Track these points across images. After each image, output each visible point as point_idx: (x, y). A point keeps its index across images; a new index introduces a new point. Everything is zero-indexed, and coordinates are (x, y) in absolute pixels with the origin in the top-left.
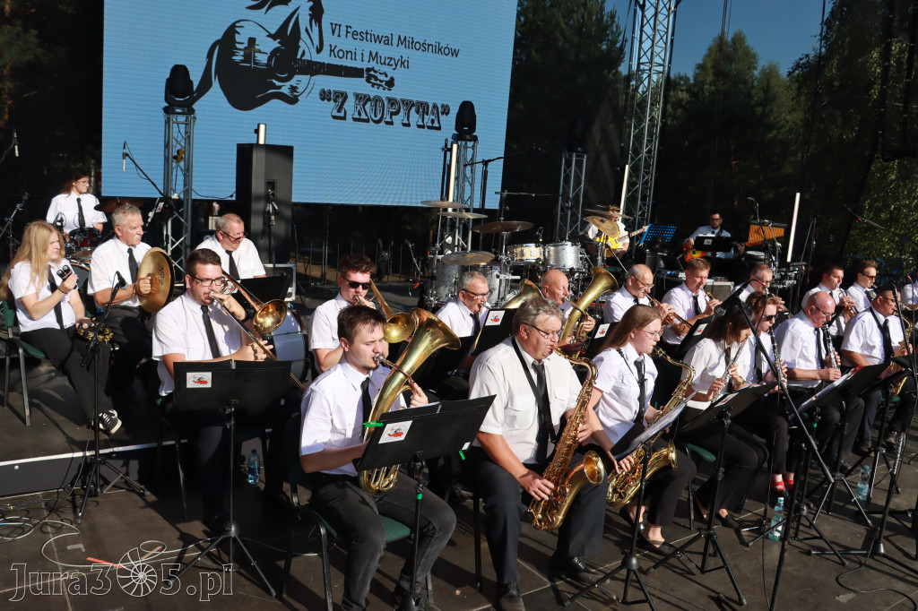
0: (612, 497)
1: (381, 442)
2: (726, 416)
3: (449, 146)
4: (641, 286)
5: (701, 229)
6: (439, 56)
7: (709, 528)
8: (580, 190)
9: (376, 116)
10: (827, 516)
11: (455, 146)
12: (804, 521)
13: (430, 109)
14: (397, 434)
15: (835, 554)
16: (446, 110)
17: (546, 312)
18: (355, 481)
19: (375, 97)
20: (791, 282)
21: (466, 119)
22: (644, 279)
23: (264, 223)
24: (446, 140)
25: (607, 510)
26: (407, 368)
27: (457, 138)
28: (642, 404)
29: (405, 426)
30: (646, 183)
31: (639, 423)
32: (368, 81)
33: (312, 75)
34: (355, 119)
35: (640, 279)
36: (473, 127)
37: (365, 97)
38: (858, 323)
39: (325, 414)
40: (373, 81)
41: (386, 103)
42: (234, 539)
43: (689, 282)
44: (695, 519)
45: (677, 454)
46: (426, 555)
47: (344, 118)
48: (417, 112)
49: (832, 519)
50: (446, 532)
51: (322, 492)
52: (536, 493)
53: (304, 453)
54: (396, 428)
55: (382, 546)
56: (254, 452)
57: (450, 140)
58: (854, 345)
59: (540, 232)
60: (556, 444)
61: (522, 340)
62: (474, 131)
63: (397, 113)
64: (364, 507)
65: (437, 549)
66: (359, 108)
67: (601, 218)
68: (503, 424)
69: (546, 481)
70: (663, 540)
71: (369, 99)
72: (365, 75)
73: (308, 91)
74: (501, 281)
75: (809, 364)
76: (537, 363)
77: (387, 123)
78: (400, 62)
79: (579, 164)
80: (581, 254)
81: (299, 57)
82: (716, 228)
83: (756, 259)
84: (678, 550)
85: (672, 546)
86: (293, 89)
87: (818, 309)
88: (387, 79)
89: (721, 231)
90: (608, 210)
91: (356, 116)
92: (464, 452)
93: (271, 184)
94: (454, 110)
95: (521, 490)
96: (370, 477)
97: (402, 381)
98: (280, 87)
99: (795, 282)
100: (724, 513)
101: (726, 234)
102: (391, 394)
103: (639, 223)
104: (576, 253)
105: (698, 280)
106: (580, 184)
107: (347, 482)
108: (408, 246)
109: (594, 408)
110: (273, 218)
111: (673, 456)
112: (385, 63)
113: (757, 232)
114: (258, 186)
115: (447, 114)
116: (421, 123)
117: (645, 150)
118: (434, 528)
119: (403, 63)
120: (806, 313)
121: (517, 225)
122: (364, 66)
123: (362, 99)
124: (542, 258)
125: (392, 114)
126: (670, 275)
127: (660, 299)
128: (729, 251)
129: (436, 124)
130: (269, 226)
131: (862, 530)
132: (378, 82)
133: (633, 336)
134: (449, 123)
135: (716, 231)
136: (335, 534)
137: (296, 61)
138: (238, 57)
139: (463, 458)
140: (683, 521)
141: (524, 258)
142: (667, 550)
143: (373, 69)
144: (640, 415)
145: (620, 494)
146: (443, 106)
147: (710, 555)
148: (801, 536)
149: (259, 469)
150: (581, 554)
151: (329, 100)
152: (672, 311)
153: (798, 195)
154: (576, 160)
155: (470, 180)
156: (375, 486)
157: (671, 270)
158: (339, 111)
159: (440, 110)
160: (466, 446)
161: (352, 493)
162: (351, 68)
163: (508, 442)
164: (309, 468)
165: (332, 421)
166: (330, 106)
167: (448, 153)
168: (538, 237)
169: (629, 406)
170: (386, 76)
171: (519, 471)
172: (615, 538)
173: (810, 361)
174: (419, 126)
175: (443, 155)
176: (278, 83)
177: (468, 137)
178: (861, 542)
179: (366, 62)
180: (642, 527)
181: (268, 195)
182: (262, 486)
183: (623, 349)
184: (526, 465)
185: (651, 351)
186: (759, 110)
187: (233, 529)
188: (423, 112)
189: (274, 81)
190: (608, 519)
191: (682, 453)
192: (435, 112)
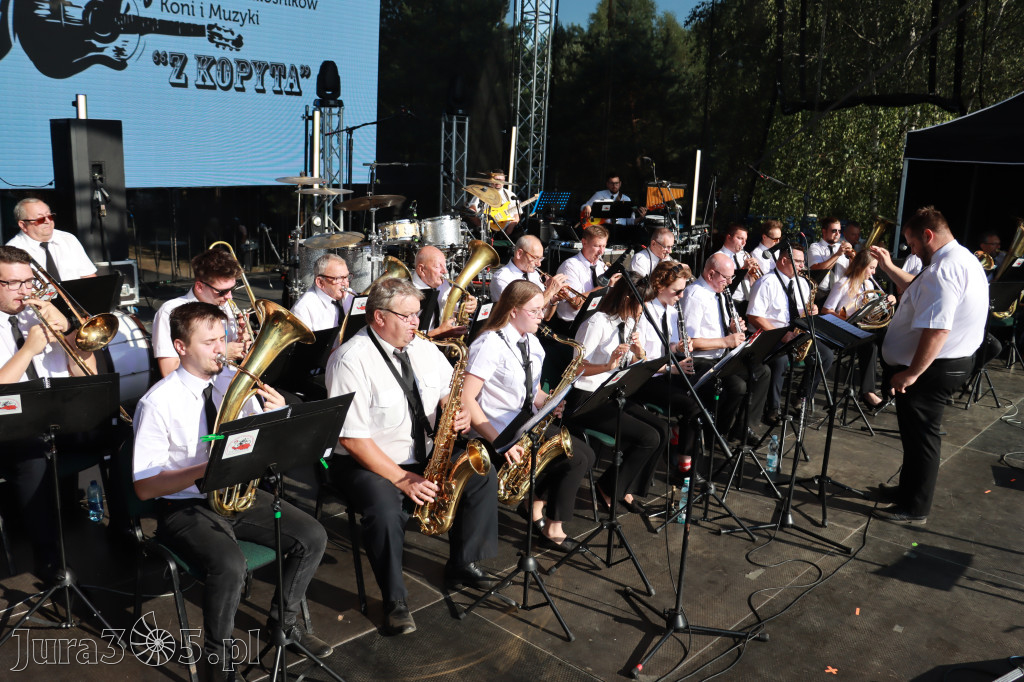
0: (505, 494)
1: (225, 457)
2: (620, 396)
3: (310, 114)
4: (531, 259)
5: (599, 194)
6: (294, 9)
7: (611, 518)
8: (463, 157)
9: (223, 82)
10: (737, 493)
11: (317, 114)
12: (712, 500)
13: (288, 70)
14: (242, 446)
15: (745, 531)
16: (306, 73)
17: (401, 292)
18: (206, 503)
19: (221, 59)
20: (694, 246)
21: (329, 82)
22: (533, 251)
23: (93, 215)
24: (307, 106)
25: (499, 507)
26: (253, 369)
27: (319, 104)
28: (529, 390)
29: (251, 436)
30: (537, 147)
31: (527, 410)
32: (211, 40)
33: (141, 34)
34: (199, 87)
35: (529, 251)
36: (337, 90)
37: (209, 59)
38: (763, 287)
39: (160, 431)
40: (216, 39)
41: (234, 65)
42: (70, 588)
43: (587, 251)
44: (599, 510)
45: (572, 440)
46: (296, 579)
47: (185, 85)
48: (273, 75)
49: (742, 495)
50: (317, 550)
51: (169, 521)
52: (418, 497)
53: (137, 478)
54: (240, 440)
55: (243, 576)
56: (93, 483)
57: (312, 107)
58: (759, 309)
59: (414, 206)
60: (433, 438)
61: (378, 327)
62: (339, 95)
63: (248, 77)
64: (218, 534)
65: (309, 570)
66: (202, 72)
67: (482, 187)
68: (370, 426)
69: (427, 482)
70: (564, 536)
71: (214, 62)
72: (207, 33)
73: (137, 54)
74: (373, 263)
75: (712, 332)
76: (399, 351)
77: (238, 89)
78: (248, 17)
79: (461, 128)
80: (462, 227)
81: (122, 12)
82: (614, 193)
83: (656, 223)
84: (580, 544)
85: (575, 541)
86: (119, 51)
87: (718, 273)
88: (234, 37)
89: (620, 196)
90: (490, 177)
91: (200, 82)
92: (327, 460)
93: (97, 167)
94: (315, 72)
95: (402, 497)
96: (221, 497)
97: (249, 384)
98: (102, 49)
99: (699, 247)
100: (629, 498)
101: (626, 198)
102: (236, 400)
103: (532, 190)
104: (456, 226)
105: (597, 249)
106: (464, 151)
107: (198, 507)
108: (264, 230)
109: (477, 399)
110: (103, 207)
111: (567, 443)
112: (229, 19)
113: (655, 194)
114: (81, 171)
115: (308, 76)
116: (278, 89)
117: (534, 110)
118: (302, 547)
119: (252, 18)
120: (705, 278)
121: (389, 199)
122: (205, 22)
123: (206, 62)
124: (418, 235)
125: (243, 79)
126: (565, 246)
127: (553, 273)
128: (630, 217)
129: (296, 89)
130: (100, 218)
131: (771, 503)
132: (223, 41)
133: (514, 315)
134: (309, 86)
135: (615, 196)
136: (187, 569)
137: (120, 17)
138: (43, 12)
139: (326, 467)
140: (587, 513)
141: (398, 236)
142: (569, 546)
143: (215, 26)
144: (528, 402)
145: (513, 490)
146: (302, 67)
147: (615, 546)
148: (711, 516)
149: (101, 503)
150: (477, 559)
151: (165, 64)
152: (565, 285)
153: (699, 152)
154: (457, 124)
155: (338, 151)
156: (228, 507)
157: (566, 241)
158: (178, 77)
159: (299, 71)
160: (328, 453)
161: (203, 519)
162: (189, 25)
163: (379, 444)
164: (145, 495)
165: (169, 439)
166: (168, 71)
167: (310, 122)
168: (412, 211)
169: (514, 392)
170: (233, 33)
171: (397, 475)
172: (513, 539)
173: (713, 329)
174: (276, 92)
175: (304, 122)
176: (99, 45)
177: (332, 102)
178: (771, 515)
179: (206, 17)
180: (542, 524)
181: (94, 180)
182: (106, 522)
183: (503, 330)
184: (403, 467)
185: (536, 330)
186: (659, 63)
187: (68, 577)
188: (280, 75)
189: (95, 42)
190: (502, 518)
191: (577, 440)
192: (294, 75)
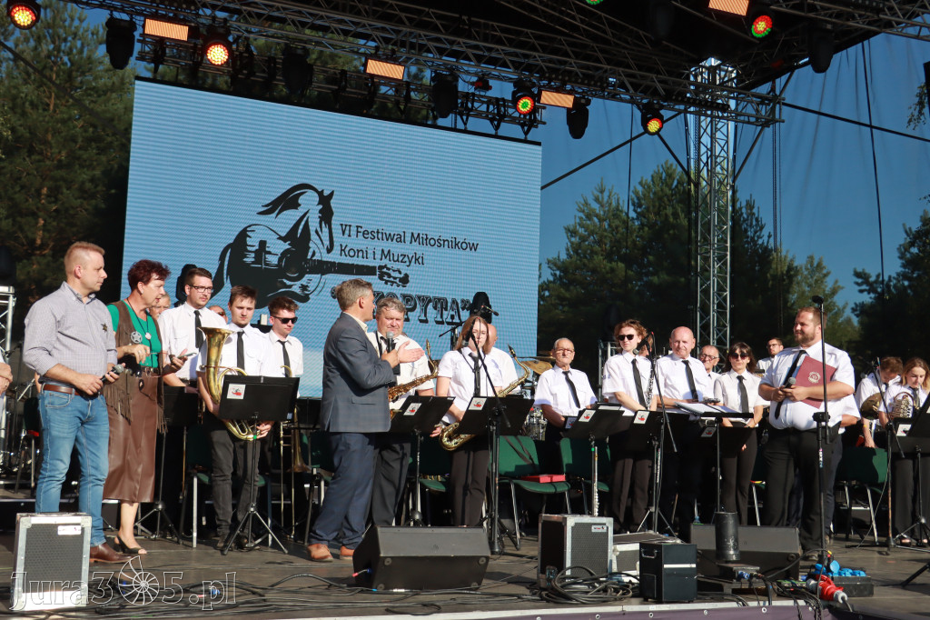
6: (456, 251)
13: (449, 305)
16: (466, 306)
19: (389, 294)
32: (381, 278)
33: (323, 274)
37: (378, 294)
40: (386, 278)
48: (435, 308)
63: (413, 309)
72: (378, 273)
73: (319, 289)
78: (414, 260)
81: (309, 257)
86: (304, 288)
88: (402, 276)
98: (290, 286)
112: (398, 260)
115: (468, 309)
116: (440, 319)
119: (418, 260)
122: (376, 263)
129: (456, 320)
132: (391, 279)
137: (307, 261)
138: (250, 259)
143: (385, 266)
146: (463, 301)
154: (611, 350)
159: (459, 302)
162: (363, 266)
170: (400, 273)
174: (438, 322)
176: (288, 283)
179: (378, 260)
188: (442, 308)
189: (285, 281)
192: (455, 307)
